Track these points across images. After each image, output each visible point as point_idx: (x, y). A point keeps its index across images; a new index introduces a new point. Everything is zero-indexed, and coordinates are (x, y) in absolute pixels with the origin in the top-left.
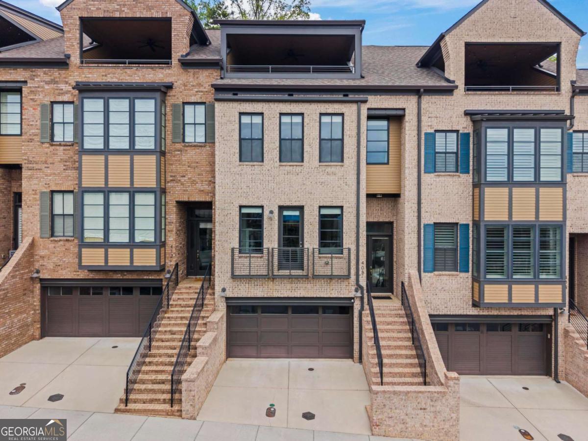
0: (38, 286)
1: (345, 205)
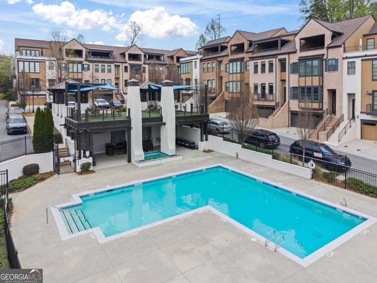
0: (224, 101)
1: (274, 83)
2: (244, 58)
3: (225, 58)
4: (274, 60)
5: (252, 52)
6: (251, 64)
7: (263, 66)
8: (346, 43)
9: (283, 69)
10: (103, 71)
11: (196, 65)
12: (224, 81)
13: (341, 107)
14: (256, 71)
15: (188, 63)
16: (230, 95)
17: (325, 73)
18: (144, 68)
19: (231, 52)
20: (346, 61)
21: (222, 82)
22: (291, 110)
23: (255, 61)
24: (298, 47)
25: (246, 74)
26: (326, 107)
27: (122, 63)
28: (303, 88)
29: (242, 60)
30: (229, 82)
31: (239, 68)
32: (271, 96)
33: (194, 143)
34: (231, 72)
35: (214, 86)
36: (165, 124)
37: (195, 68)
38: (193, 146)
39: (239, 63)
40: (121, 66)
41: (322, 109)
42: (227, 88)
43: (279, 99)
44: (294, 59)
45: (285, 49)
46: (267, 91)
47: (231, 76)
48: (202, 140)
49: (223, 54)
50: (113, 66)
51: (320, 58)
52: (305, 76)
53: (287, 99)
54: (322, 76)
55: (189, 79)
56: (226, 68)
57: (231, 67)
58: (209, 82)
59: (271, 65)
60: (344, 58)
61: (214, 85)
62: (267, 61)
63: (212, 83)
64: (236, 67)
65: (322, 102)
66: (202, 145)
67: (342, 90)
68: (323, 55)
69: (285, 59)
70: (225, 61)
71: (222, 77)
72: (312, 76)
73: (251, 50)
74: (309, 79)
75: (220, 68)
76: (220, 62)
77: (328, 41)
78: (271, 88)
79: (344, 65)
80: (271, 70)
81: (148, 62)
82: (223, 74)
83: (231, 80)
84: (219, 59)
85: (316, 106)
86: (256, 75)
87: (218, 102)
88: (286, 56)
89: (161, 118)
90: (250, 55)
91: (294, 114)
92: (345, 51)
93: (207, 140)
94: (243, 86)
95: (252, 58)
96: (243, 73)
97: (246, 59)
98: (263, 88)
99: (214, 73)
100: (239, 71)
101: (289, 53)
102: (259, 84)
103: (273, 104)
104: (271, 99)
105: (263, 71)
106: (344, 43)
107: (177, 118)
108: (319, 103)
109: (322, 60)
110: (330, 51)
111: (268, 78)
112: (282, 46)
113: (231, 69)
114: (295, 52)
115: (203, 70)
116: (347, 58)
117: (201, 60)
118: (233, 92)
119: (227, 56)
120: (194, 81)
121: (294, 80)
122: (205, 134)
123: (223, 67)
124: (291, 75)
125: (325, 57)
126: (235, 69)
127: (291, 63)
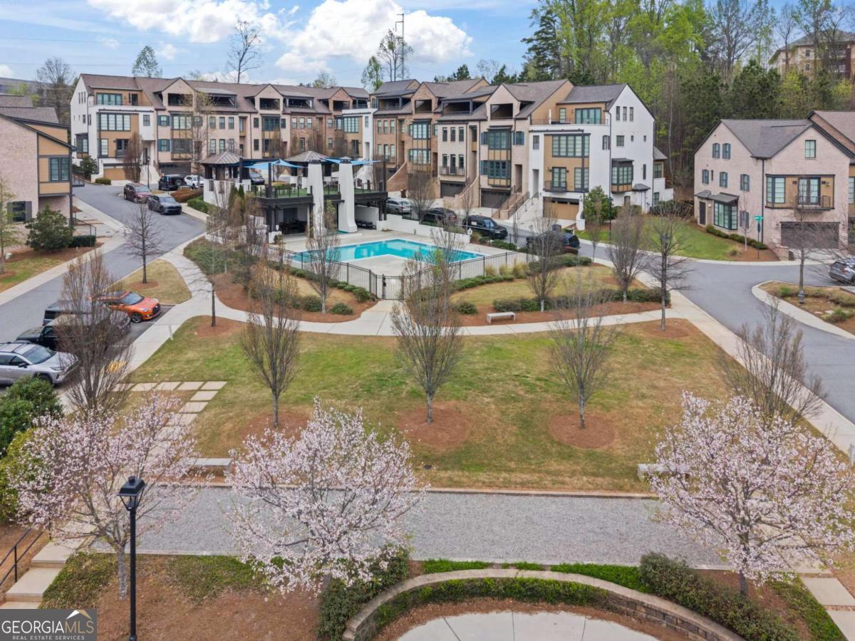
0: (407, 175)
1: (465, 154)
2: (431, 119)
3: (408, 117)
4: (464, 126)
5: (442, 113)
6: (440, 128)
7: (453, 132)
8: (533, 115)
9: (474, 139)
10: (222, 126)
11: (367, 122)
12: (407, 147)
13: (527, 184)
14: (445, 139)
15: (355, 117)
16: (415, 167)
17: (513, 147)
18: (284, 120)
19: (416, 109)
20: (532, 135)
21: (403, 149)
22: (482, 187)
23: (444, 126)
24: (489, 114)
25: (434, 140)
26: (513, 184)
27: (250, 113)
28: (492, 162)
29: (428, 122)
30: (413, 150)
31: (425, 133)
32: (461, 170)
33: (371, 223)
34: (415, 137)
35: (393, 154)
36: (343, 201)
37: (367, 126)
38: (370, 226)
39: (425, 126)
40: (248, 119)
41: (510, 186)
42: (410, 157)
43: (469, 174)
44: (484, 127)
45: (477, 114)
46: (457, 164)
47: (415, 141)
48: (380, 219)
49: (404, 111)
50: (236, 118)
51: (508, 130)
52: (495, 149)
53: (478, 174)
54: (510, 149)
55: (357, 141)
56: (410, 130)
57: (415, 130)
58: (387, 147)
59: (461, 132)
60: (530, 132)
61: (393, 152)
62: (457, 127)
63: (390, 149)
64: (420, 131)
65: (510, 179)
66: (381, 225)
67: (528, 166)
68: (511, 126)
69: (475, 127)
70: (408, 120)
71: (403, 142)
72: (501, 149)
73: (439, 110)
74: (497, 152)
75: (401, 130)
76: (401, 121)
77: (516, 111)
78: (461, 160)
79: (529, 139)
80: (461, 139)
81: (289, 110)
82: (405, 138)
83: (415, 147)
84: (400, 117)
85: (503, 182)
86: (445, 143)
87: (398, 177)
88: (476, 124)
89: (339, 196)
90: (439, 117)
91: (484, 192)
92: (531, 124)
93: (385, 219)
94: (431, 156)
95: (440, 122)
96: (430, 139)
97: (434, 122)
98: (453, 160)
99: (394, 136)
100: (425, 137)
101: (480, 121)
102: (449, 155)
103: (463, 180)
104: (461, 174)
105: (453, 139)
106: (530, 115)
107: (356, 196)
108: (507, 179)
109: (511, 132)
110: (518, 122)
111: (458, 149)
112: (474, 110)
113: (415, 133)
114: (486, 120)
115: (378, 131)
116: (532, 131)
117: (375, 116)
118: (417, 164)
119: (411, 114)
120: (364, 146)
121: (484, 153)
122: (384, 212)
123: (405, 129)
124: (482, 147)
125: (513, 129)
126: (420, 133)
127: (482, 132)
